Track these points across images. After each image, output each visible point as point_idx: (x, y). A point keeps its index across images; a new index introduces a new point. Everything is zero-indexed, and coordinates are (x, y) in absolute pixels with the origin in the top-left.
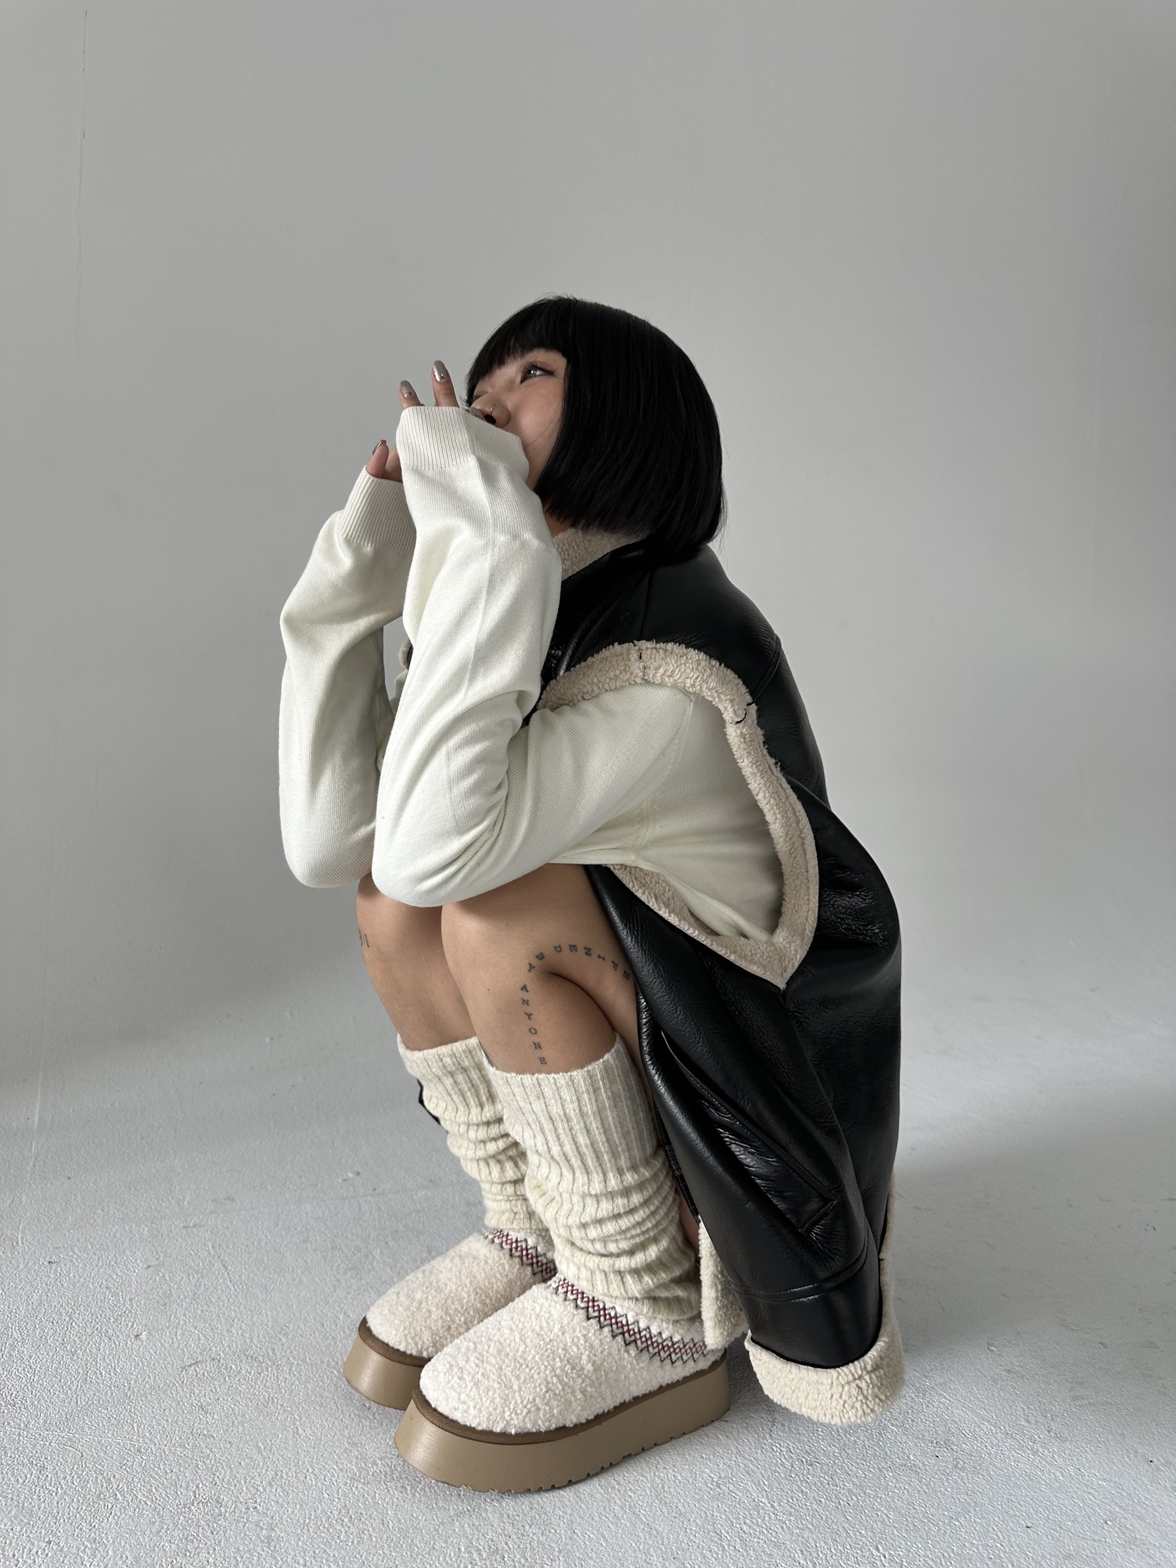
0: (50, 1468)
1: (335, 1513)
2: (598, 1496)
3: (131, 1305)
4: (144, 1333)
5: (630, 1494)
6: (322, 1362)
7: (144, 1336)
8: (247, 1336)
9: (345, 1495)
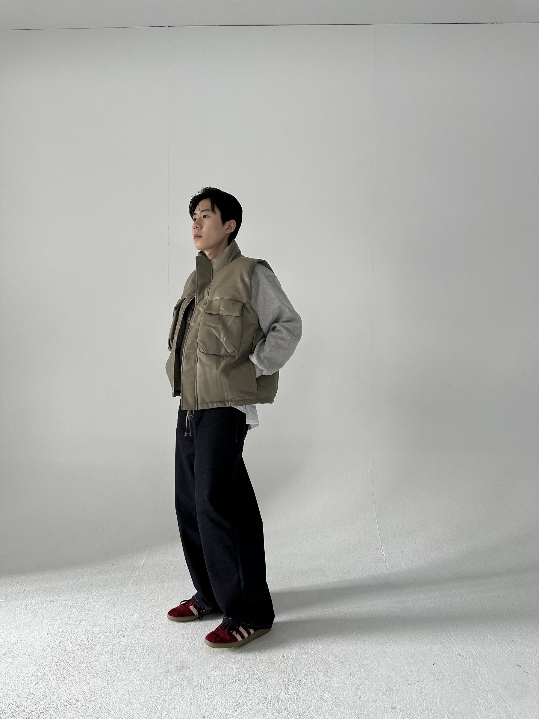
0: (89, 665)
1: (133, 689)
2: (187, 701)
3: (128, 628)
4: (126, 636)
5: (194, 702)
6: (157, 652)
7: (125, 637)
8: (146, 642)
9: (137, 686)
